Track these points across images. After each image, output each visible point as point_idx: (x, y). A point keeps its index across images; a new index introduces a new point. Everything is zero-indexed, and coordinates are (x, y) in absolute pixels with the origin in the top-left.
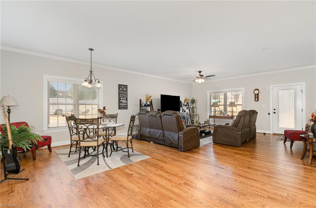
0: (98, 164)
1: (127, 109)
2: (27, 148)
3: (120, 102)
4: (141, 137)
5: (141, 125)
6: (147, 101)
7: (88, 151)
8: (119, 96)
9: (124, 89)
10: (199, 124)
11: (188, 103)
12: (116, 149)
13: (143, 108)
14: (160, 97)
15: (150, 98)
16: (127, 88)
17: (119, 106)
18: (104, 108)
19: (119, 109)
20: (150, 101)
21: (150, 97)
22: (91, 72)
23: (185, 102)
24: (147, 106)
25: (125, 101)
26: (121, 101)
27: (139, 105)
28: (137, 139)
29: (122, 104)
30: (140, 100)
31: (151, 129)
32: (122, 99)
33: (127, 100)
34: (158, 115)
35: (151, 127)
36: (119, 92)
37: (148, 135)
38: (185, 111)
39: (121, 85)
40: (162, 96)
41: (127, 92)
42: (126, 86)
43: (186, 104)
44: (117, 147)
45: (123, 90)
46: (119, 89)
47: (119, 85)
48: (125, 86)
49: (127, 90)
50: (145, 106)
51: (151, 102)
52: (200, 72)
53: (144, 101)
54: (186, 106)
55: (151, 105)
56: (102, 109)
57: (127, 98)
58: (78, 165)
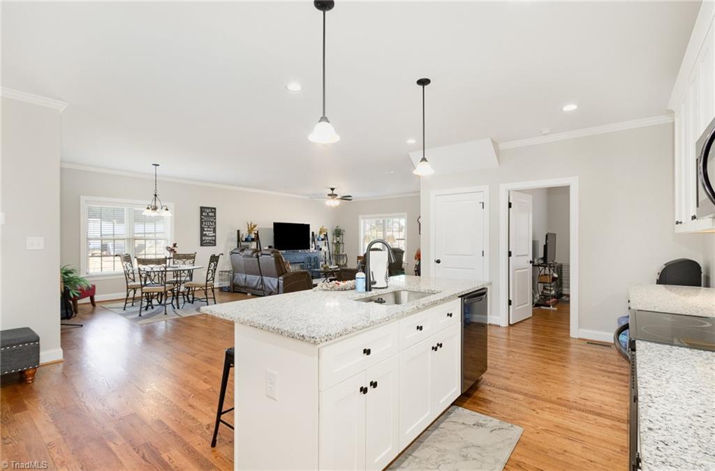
0: (166, 314)
1: (215, 245)
2: (74, 295)
3: (202, 235)
4: (234, 288)
5: (235, 270)
6: (250, 232)
7: (151, 302)
8: (201, 226)
9: (211, 214)
10: (325, 268)
11: (326, 235)
12: (191, 299)
13: (243, 244)
14: (272, 227)
15: (255, 229)
16: (215, 213)
17: (202, 240)
18: (175, 245)
19: (202, 245)
20: (256, 232)
21: (255, 226)
22: (156, 195)
23: (320, 233)
24: (250, 241)
25: (211, 234)
26: (205, 233)
27: (236, 240)
28: (229, 291)
29: (207, 238)
30: (238, 231)
31: (248, 276)
32: (206, 229)
33: (215, 231)
34: (255, 255)
35: (247, 273)
36: (201, 219)
37: (243, 284)
38: (321, 249)
39: (204, 208)
40: (276, 225)
41: (215, 219)
42: (214, 210)
43: (322, 236)
44: (193, 298)
45: (208, 216)
46: (201, 215)
47: (201, 208)
48: (212, 208)
49: (215, 216)
50: (247, 240)
51: (257, 235)
52: (332, 189)
53: (244, 234)
54: (322, 240)
55: (257, 239)
56: (171, 246)
57: (215, 229)
58: (140, 315)
